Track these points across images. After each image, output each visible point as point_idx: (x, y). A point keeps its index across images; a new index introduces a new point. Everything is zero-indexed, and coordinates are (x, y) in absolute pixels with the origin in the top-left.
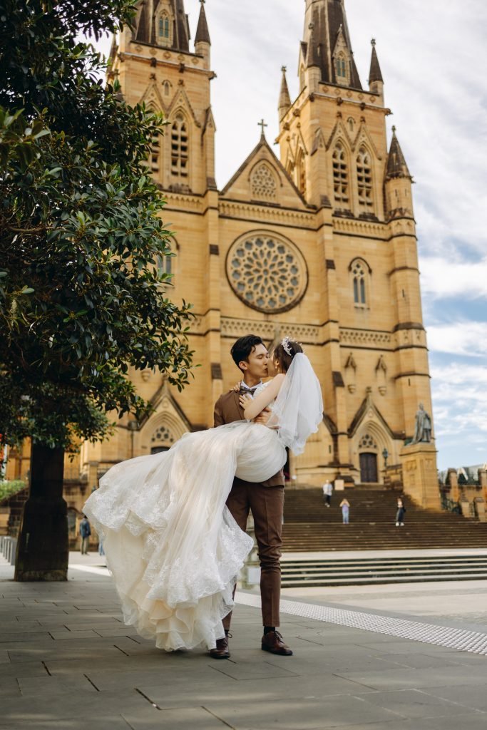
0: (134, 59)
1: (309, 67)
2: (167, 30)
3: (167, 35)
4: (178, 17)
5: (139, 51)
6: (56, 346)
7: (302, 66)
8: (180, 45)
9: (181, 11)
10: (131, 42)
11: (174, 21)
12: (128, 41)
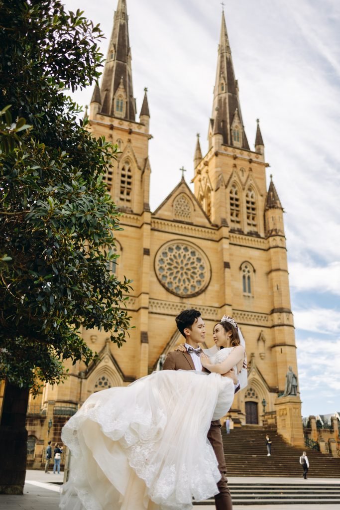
0: (99, 124)
1: (215, 134)
2: (122, 107)
3: (121, 110)
4: (130, 99)
5: (102, 119)
6: (26, 302)
7: (211, 134)
8: (130, 116)
9: (131, 96)
10: (98, 113)
11: (127, 102)
12: (96, 112)
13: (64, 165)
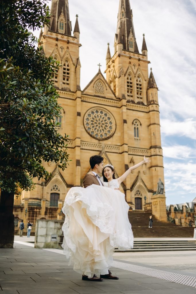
0: (49, 37)
1: (118, 43)
2: (63, 27)
3: (63, 29)
4: (67, 22)
5: (51, 35)
6: (13, 152)
7: (116, 43)
8: (68, 33)
9: (68, 20)
10: (48, 31)
11: (66, 24)
12: (47, 30)
13: (30, 77)
